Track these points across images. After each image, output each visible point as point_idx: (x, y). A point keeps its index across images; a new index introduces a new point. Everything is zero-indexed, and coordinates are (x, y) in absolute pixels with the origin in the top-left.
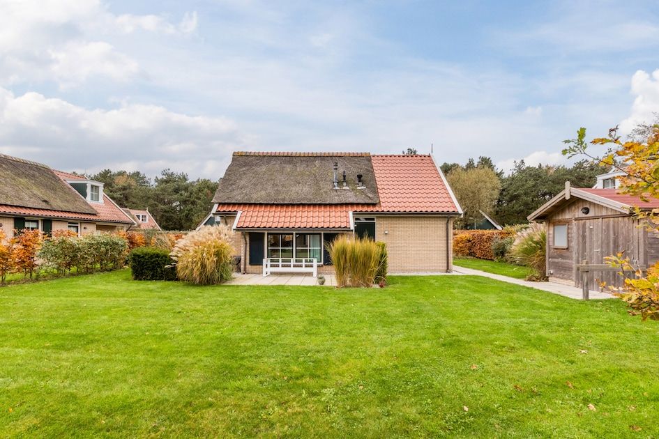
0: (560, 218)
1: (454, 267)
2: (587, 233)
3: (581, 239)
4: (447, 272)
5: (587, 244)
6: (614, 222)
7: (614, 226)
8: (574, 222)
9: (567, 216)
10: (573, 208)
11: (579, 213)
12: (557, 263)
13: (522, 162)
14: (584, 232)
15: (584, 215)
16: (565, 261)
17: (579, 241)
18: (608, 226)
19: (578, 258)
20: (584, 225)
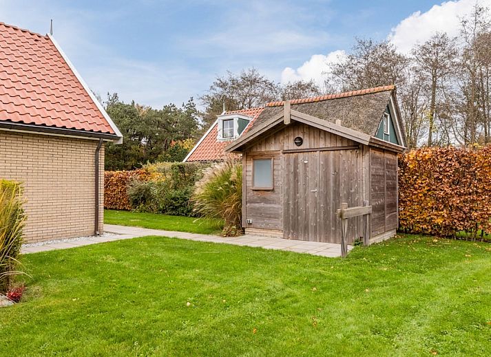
0: (263, 150)
1: (106, 227)
2: (301, 170)
3: (291, 177)
4: (95, 235)
5: (301, 183)
6: (335, 156)
7: (334, 162)
8: (282, 157)
9: (273, 147)
10: (281, 138)
11: (290, 144)
12: (258, 209)
13: (116, 96)
14: (296, 168)
15: (296, 147)
16: (269, 205)
17: (288, 180)
18: (326, 161)
19: (288, 200)
20: (296, 160)
